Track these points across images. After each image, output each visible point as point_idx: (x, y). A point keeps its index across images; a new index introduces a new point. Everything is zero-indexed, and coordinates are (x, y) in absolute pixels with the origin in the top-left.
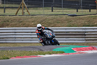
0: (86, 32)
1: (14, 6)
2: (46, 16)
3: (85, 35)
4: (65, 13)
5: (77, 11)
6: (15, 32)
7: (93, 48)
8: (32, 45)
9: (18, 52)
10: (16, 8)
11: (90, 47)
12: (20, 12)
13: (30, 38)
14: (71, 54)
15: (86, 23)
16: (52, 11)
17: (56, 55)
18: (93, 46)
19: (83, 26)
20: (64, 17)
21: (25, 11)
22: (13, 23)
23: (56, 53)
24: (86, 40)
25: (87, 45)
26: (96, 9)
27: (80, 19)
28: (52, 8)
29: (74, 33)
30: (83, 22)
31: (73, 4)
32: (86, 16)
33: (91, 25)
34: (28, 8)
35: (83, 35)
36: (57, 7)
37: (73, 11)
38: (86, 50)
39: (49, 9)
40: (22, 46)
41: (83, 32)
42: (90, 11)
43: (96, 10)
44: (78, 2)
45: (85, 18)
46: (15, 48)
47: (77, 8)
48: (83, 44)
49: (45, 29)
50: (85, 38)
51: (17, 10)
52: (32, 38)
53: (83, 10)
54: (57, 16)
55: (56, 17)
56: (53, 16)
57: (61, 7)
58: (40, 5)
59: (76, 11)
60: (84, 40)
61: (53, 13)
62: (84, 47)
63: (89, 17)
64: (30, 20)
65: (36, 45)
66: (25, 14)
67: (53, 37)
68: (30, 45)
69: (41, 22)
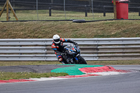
0: (98, 45)
2: (42, 23)
3: (98, 49)
4: (68, 18)
5: (86, 16)
7: (110, 68)
9: (1, 74)
11: (105, 67)
12: (4, 16)
13: (18, 54)
14: (77, 77)
15: (99, 32)
16: (50, 15)
17: (56, 78)
18: (110, 66)
19: (95, 37)
20: (68, 23)
21: (11, 15)
23: (57, 75)
24: (99, 57)
25: (100, 64)
26: (113, 12)
27: (90, 26)
28: (50, 11)
30: (95, 31)
31: (80, 5)
32: (99, 23)
33: (106, 34)
34: (15, 10)
35: (95, 49)
36: (57, 9)
37: (81, 16)
38: (99, 70)
39: (45, 13)
40: (7, 65)
41: (95, 45)
42: (104, 15)
43: (113, 14)
44: (87, 3)
45: (98, 25)
47: (86, 11)
49: (65, 42)
50: (98, 53)
52: (21, 54)
53: (95, 14)
54: (57, 22)
55: (55, 23)
56: (52, 23)
57: (62, 9)
58: (33, 6)
59: (84, 14)
60: (96, 57)
61: (51, 18)
62: (96, 67)
63: (104, 24)
64: (18, 28)
65: (26, 64)
66: (10, 20)
67: (77, 52)
68: (18, 64)
69: (34, 30)
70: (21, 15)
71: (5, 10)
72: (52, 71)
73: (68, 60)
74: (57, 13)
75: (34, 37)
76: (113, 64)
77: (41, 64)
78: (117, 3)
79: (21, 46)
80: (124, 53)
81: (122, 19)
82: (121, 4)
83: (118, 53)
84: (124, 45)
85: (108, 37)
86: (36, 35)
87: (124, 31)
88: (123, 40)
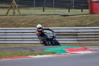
0: (78, 32)
1: (4, 5)
2: (38, 16)
4: (56, 13)
5: (69, 11)
6: (6, 33)
7: (86, 49)
8: (23, 45)
9: (9, 53)
10: (7, 8)
12: (11, 12)
13: (21, 38)
14: (63, 55)
15: (78, 23)
16: (44, 11)
17: (47, 56)
18: (86, 47)
19: (75, 26)
20: (56, 17)
21: (16, 11)
22: (4, 23)
24: (78, 40)
25: (78, 45)
26: (88, 9)
27: (72, 19)
29: (66, 34)
30: (75, 22)
34: (19, 7)
35: (75, 35)
36: (48, 7)
37: (65, 11)
38: (78, 50)
40: (13, 46)
42: (82, 11)
44: (70, 2)
45: (77, 18)
46: (6, 49)
47: (69, 8)
48: (75, 45)
49: (45, 29)
50: (77, 38)
51: (7, 10)
52: (23, 38)
53: (75, 10)
55: (47, 17)
57: (52, 7)
58: (31, 5)
63: (81, 17)
64: (21, 20)
65: (27, 45)
66: (15, 14)
67: (54, 37)
68: (20, 46)
69: (32, 22)
70: (23, 11)
71: (12, 7)
72: (45, 51)
73: (47, 43)
74: (48, 9)
75: (32, 27)
76: (88, 45)
77: (37, 46)
78: (91, 2)
79: (23, 33)
80: (96, 38)
81: (95, 14)
82: (94, 3)
83: (91, 38)
84: (96, 32)
85: (84, 26)
86: (34, 25)
87: (96, 23)
88: (95, 29)
